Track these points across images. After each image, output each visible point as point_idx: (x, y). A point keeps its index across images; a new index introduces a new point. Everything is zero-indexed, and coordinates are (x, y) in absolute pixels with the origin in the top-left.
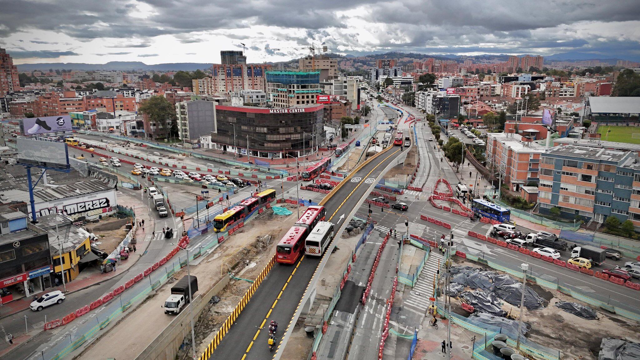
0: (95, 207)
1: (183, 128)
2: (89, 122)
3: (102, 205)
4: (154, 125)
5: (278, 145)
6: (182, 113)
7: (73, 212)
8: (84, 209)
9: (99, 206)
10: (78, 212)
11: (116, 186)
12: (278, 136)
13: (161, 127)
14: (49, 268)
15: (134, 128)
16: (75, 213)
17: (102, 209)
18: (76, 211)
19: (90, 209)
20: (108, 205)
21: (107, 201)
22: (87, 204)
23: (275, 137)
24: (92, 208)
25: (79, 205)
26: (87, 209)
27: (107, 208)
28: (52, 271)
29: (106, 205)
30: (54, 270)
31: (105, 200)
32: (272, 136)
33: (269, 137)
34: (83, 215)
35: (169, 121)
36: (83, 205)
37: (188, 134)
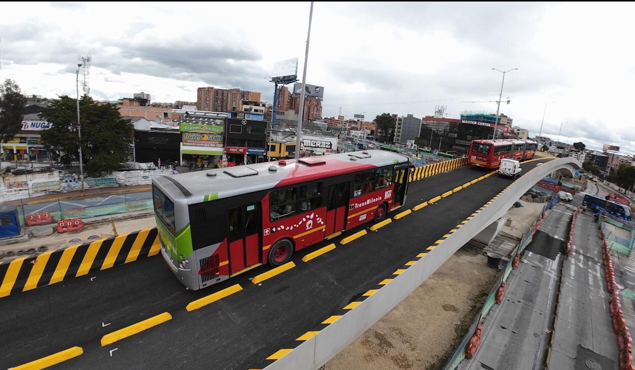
0: (322, 146)
1: (398, 134)
2: (346, 132)
3: (327, 147)
4: (380, 133)
5: (463, 148)
6: (399, 124)
7: (307, 145)
8: (314, 146)
9: (324, 146)
10: (311, 147)
11: (339, 136)
12: (465, 142)
13: (384, 135)
14: (263, 151)
15: (368, 135)
16: (308, 147)
17: (326, 149)
18: (309, 145)
19: (318, 147)
20: (331, 148)
21: (331, 145)
22: (317, 142)
23: (463, 142)
24: (320, 146)
25: (312, 142)
26: (317, 146)
27: (330, 150)
28: (265, 154)
29: (329, 147)
30: (266, 154)
31: (329, 143)
32: (460, 141)
33: (457, 142)
34: (313, 149)
35: (390, 132)
36: (314, 142)
37: (400, 138)
